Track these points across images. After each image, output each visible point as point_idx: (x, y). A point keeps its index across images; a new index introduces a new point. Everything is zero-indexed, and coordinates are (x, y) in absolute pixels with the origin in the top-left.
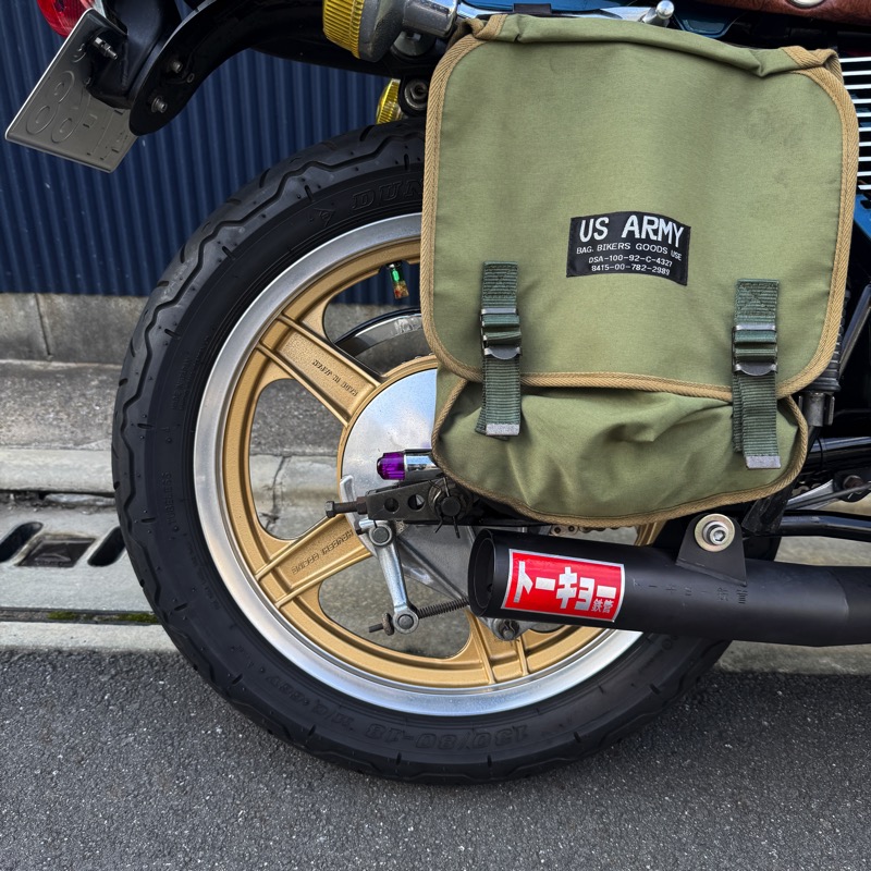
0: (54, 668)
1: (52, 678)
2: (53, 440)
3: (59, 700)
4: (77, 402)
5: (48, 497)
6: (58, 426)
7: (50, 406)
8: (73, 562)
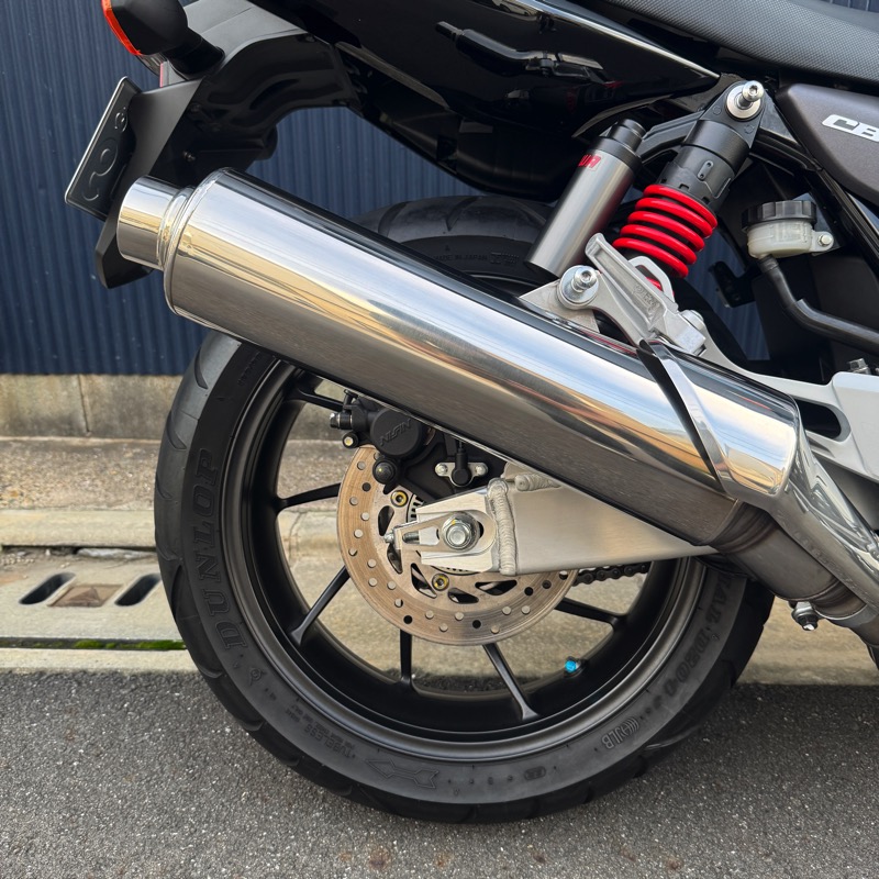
0: (79, 684)
1: (77, 692)
2: (88, 503)
3: (82, 708)
4: (111, 471)
5: (81, 551)
6: (94, 491)
7: (87, 474)
8: (101, 603)
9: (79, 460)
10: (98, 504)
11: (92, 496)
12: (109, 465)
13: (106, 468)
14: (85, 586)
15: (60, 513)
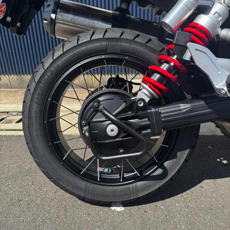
2: (11, 103)
3: (5, 141)
5: (9, 113)
6: (12, 100)
7: (11, 97)
8: (12, 123)
9: (9, 94)
10: (13, 103)
11: (12, 101)
12: (16, 95)
13: (15, 95)
14: (9, 120)
15: (4, 105)
